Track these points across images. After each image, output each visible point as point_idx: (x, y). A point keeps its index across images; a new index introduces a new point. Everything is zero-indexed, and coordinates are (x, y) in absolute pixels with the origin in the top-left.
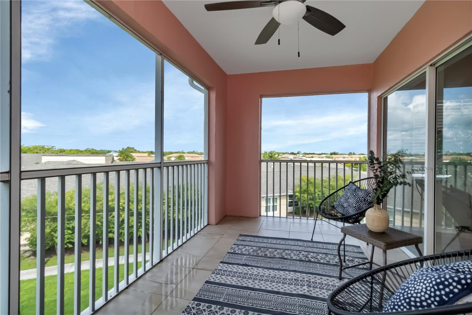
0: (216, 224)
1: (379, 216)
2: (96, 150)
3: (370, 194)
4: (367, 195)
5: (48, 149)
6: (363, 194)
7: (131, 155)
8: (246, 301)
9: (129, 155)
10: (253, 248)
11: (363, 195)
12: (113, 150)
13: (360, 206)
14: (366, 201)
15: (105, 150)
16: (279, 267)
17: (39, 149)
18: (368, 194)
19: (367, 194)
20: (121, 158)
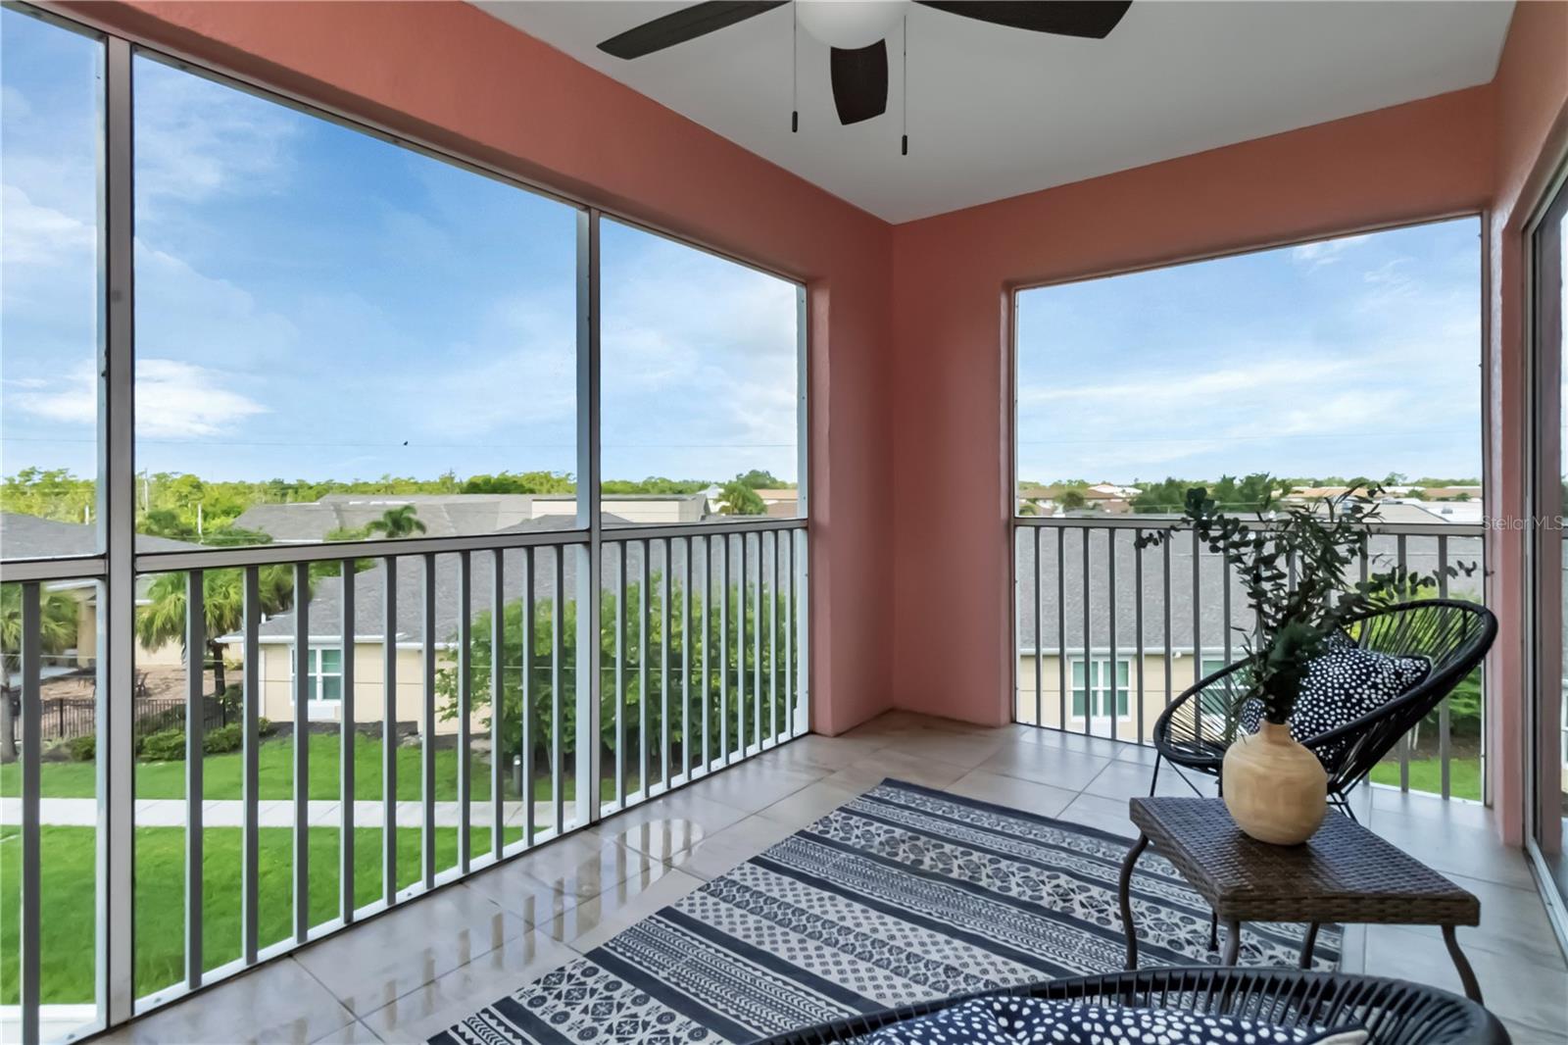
0: (838, 735)
1: (1261, 770)
2: (669, 481)
3: (1377, 673)
4: (1363, 677)
5: (559, 481)
6: (1346, 671)
7: (754, 494)
8: (728, 996)
9: (751, 497)
10: (893, 832)
11: (1345, 678)
12: (713, 481)
13: (1321, 721)
14: (1353, 706)
15: (693, 482)
16: (930, 914)
17: (537, 481)
18: (1368, 675)
19: (1362, 674)
20: (728, 504)
